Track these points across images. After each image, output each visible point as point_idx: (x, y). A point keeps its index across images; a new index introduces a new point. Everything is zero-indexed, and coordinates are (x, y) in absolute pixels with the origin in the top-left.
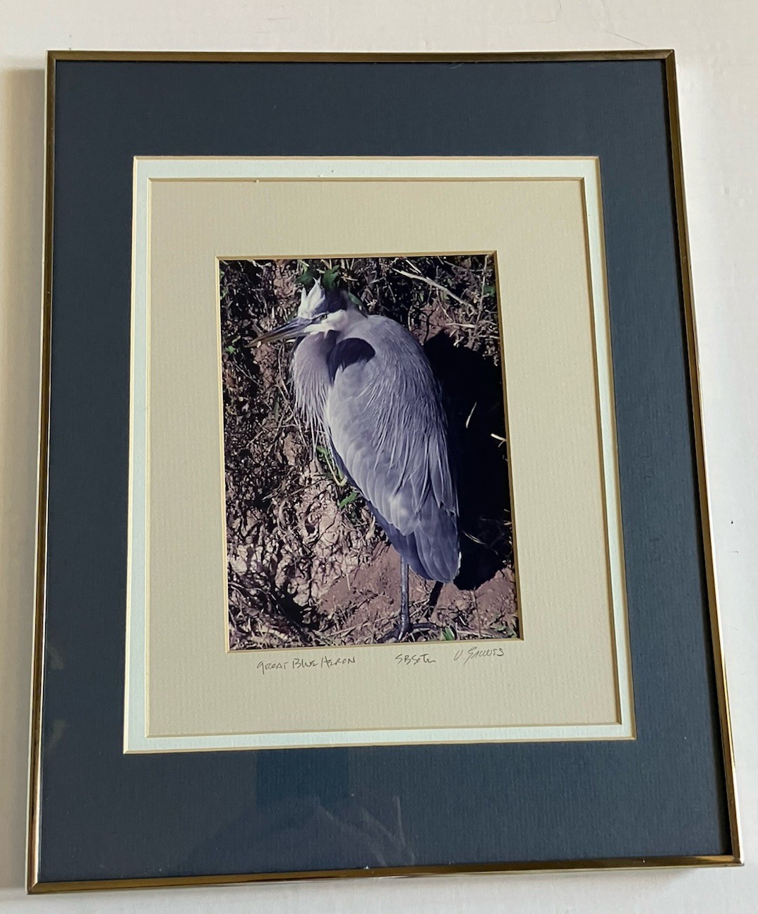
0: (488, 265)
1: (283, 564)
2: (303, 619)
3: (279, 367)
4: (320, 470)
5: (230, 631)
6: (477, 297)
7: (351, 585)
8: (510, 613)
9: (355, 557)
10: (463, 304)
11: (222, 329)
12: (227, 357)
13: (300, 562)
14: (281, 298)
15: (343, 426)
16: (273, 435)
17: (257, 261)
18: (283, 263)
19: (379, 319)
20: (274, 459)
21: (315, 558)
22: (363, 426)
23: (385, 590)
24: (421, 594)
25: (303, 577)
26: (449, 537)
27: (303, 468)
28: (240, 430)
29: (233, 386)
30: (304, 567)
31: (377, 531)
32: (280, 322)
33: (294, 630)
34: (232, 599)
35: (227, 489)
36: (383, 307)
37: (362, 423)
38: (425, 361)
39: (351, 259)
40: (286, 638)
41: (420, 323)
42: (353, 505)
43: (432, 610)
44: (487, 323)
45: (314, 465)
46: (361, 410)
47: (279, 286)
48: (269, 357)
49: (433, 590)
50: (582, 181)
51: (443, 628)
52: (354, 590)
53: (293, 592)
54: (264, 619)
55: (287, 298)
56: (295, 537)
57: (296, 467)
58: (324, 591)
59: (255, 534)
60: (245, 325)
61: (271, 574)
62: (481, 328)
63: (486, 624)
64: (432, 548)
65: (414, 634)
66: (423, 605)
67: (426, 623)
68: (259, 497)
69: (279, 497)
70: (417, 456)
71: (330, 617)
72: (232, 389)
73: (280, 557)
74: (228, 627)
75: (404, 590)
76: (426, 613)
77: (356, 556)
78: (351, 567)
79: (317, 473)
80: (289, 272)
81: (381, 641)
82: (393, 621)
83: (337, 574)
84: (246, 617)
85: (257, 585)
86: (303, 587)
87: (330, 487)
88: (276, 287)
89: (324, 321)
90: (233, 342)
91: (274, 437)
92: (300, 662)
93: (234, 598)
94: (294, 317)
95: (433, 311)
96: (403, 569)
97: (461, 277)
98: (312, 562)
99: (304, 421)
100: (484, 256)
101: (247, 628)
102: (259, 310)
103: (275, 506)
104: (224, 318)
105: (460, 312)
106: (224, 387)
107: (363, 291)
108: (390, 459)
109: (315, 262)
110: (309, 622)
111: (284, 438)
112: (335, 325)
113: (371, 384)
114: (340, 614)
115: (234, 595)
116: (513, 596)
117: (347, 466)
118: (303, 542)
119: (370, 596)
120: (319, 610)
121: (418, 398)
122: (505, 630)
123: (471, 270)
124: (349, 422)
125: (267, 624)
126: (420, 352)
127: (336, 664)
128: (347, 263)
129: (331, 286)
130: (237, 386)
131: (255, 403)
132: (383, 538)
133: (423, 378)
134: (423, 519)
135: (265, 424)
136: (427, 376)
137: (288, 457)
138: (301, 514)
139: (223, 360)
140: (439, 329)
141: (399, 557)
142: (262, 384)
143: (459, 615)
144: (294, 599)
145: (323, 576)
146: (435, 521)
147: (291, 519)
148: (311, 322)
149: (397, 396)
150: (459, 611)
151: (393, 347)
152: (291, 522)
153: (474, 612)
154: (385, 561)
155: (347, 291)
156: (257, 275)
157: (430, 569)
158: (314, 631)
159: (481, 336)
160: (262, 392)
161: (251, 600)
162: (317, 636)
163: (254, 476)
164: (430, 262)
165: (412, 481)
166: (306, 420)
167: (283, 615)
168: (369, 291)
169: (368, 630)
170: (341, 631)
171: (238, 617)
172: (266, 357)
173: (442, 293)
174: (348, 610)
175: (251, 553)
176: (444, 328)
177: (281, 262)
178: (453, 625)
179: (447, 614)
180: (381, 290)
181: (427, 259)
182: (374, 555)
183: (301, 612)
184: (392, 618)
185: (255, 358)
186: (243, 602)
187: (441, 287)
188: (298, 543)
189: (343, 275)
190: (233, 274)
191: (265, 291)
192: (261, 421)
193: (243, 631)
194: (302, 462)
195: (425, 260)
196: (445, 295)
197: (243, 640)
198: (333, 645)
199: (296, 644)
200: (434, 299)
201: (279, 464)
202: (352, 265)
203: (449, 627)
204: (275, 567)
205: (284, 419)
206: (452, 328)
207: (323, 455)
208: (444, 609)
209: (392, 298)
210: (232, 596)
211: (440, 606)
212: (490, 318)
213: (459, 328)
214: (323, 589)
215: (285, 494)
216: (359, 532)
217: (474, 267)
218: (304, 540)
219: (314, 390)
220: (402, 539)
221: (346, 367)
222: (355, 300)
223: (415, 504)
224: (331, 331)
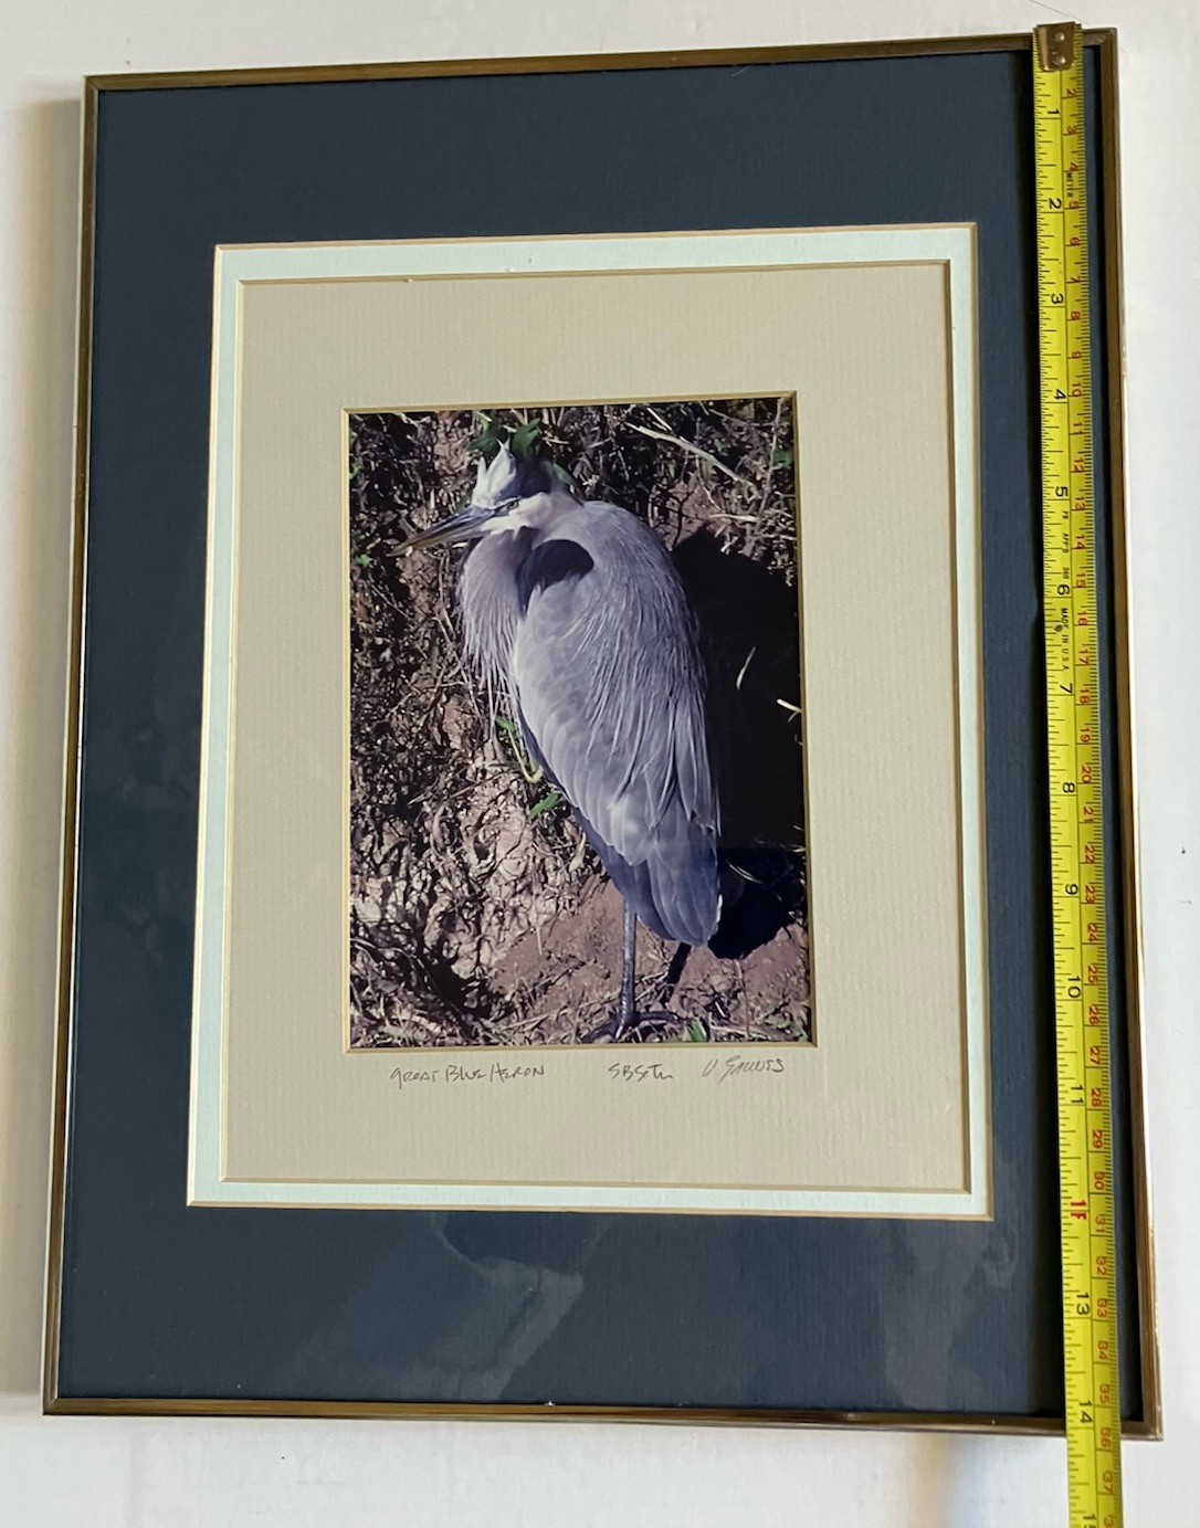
0: (782, 415)
1: (437, 909)
2: (465, 1000)
3: (440, 589)
4: (500, 756)
5: (352, 1016)
6: (762, 470)
7: (543, 946)
8: (797, 999)
9: (552, 900)
10: (738, 482)
11: (351, 528)
12: (360, 573)
13: (465, 907)
14: (446, 475)
15: (539, 683)
16: (427, 699)
17: (408, 414)
18: (450, 416)
19: (600, 508)
20: (428, 739)
21: (488, 900)
22: (570, 685)
23: (598, 956)
24: (655, 962)
25: (467, 931)
26: (703, 869)
27: (473, 753)
28: (377, 692)
29: (367, 619)
30: (470, 915)
31: (588, 857)
32: (444, 514)
33: (451, 1018)
34: (357, 966)
35: (353, 787)
36: (608, 488)
37: (571, 679)
38: (673, 577)
39: (559, 409)
40: (438, 1030)
41: (668, 514)
42: (551, 814)
43: (672, 990)
44: (777, 514)
45: (491, 748)
46: (568, 658)
47: (443, 454)
48: (424, 571)
49: (676, 957)
50: (947, 266)
51: (688, 1020)
52: (547, 954)
53: (451, 956)
54: (405, 999)
55: (455, 475)
56: (458, 866)
57: (463, 751)
58: (501, 955)
59: (395, 860)
60: (388, 519)
61: (418, 926)
62: (766, 522)
63: (758, 1016)
64: (675, 887)
65: (640, 1030)
66: (657, 981)
67: (661, 1013)
68: (402, 799)
69: (434, 800)
70: (656, 736)
71: (508, 998)
72: (364, 625)
73: (433, 897)
74: (348, 1010)
75: (627, 956)
76: (661, 994)
77: (553, 897)
78: (545, 916)
79: (496, 762)
80: (460, 432)
81: (588, 1040)
82: (608, 1007)
83: (521, 928)
84: (377, 994)
85: (395, 944)
86: (468, 948)
87: (515, 783)
88: (438, 457)
89: (512, 512)
90: (368, 548)
91: (429, 703)
92: (458, 1071)
93: (359, 965)
95: (689, 494)
96: (627, 921)
97: (737, 436)
98: (483, 907)
99: (477, 677)
100: (776, 399)
101: (378, 1012)
102: (410, 495)
103: (427, 815)
104: (354, 509)
105: (734, 495)
106: (353, 621)
107: (578, 461)
108: (612, 739)
109: (501, 413)
110: (474, 1006)
111: (445, 703)
112: (530, 517)
113: (585, 615)
114: (524, 993)
115: (359, 958)
116: (803, 971)
117: (544, 751)
118: (470, 874)
119: (572, 964)
120: (491, 987)
121: (661, 638)
122: (788, 1027)
123: (753, 424)
124: (548, 678)
125: (409, 1006)
126: (667, 563)
127: (514, 1075)
128: (553, 415)
129: (525, 454)
130: (373, 620)
131: (401, 648)
132: (597, 870)
133: (670, 606)
134: (662, 838)
135: (416, 682)
136: (676, 604)
137: (450, 736)
138: (469, 829)
139: (351, 578)
140: (698, 524)
142: (413, 617)
143: (716, 1000)
144: (453, 967)
145: (500, 929)
146: (681, 843)
147: (451, 837)
148: (493, 513)
149: (627, 636)
150: (715, 993)
151: (624, 554)
152: (452, 840)
153: (740, 995)
154: (599, 906)
155: (552, 462)
156: (409, 437)
157: (670, 922)
158: (482, 1020)
159: (767, 535)
160: (412, 629)
161: (385, 967)
162: (487, 1029)
163: (396, 765)
164: (688, 412)
165: (646, 776)
166: (480, 675)
167: (434, 993)
168: (586, 461)
169: (567, 1020)
170: (525, 1022)
171: (364, 994)
172: (420, 572)
173: (704, 463)
174: (537, 987)
175: (387, 890)
176: (707, 523)
177: (446, 415)
178: (704, 1017)
179: (696, 998)
180: (605, 459)
181: (682, 406)
182: (581, 897)
183: (463, 989)
184: (606, 1002)
185: (403, 574)
186: (373, 971)
187: (703, 454)
188: (462, 876)
189: (545, 435)
190: (370, 436)
191: (421, 464)
192: (409, 677)
193: (372, 1017)
194: (473, 744)
195: (678, 408)
196: (710, 467)
197: (371, 1032)
198: (511, 1044)
199: (453, 1040)
200: (691, 474)
201: (436, 746)
202: (560, 419)
203: (698, 1019)
204: (425, 915)
205: (446, 674)
206: (718, 522)
207: (505, 731)
208: (691, 989)
209: (623, 472)
210: (355, 959)
211: (684, 984)
212: (782, 505)
213: (730, 522)
214: (498, 952)
215: (443, 795)
216: (560, 858)
217: (759, 418)
218: (471, 871)
219: (494, 625)
220: (627, 871)
221: (546, 586)
222: (564, 476)
223: (649, 815)
224: (523, 528)
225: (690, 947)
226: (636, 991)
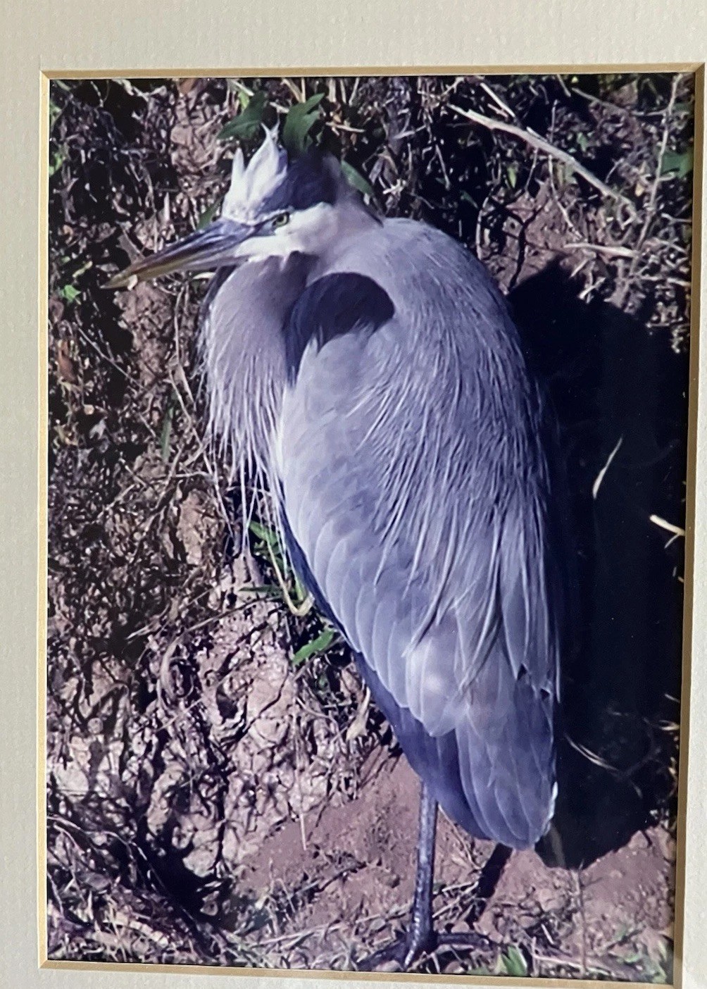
0: (678, 100)
1: (164, 782)
2: (202, 904)
3: (176, 339)
4: (254, 577)
5: (50, 918)
6: (646, 181)
7: (309, 838)
8: (655, 927)
9: (321, 778)
10: (609, 197)
11: (50, 246)
12: (63, 312)
13: (202, 780)
15: (311, 477)
16: (156, 494)
17: (133, 82)
18: (193, 87)
19: (408, 229)
20: (156, 549)
21: (235, 773)
22: (355, 482)
23: (383, 855)
24: (461, 869)
25: (206, 813)
27: (218, 572)
28: (85, 481)
29: (73, 378)
30: (210, 793)
31: (373, 722)
32: (182, 229)
33: (182, 926)
34: (56, 852)
35: (51, 612)
36: (418, 200)
37: (355, 475)
39: (353, 79)
40: (164, 941)
41: (505, 240)
42: (323, 660)
43: (483, 906)
44: (663, 247)
45: (243, 566)
46: (354, 443)
47: (183, 143)
48: (154, 312)
49: (490, 862)
51: (504, 946)
52: (314, 850)
53: (184, 845)
54: (121, 898)
55: (199, 173)
56: (194, 725)
57: (204, 568)
58: (250, 848)
59: (109, 714)
60: (103, 235)
61: (138, 804)
62: (647, 257)
63: (599, 945)
65: (438, 956)
66: (463, 893)
67: (467, 935)
68: (119, 631)
69: (163, 634)
70: (474, 555)
72: (69, 387)
73: (159, 765)
74: (44, 910)
75: (423, 858)
76: (468, 911)
77: (323, 774)
78: (312, 799)
79: (249, 585)
80: (208, 110)
81: (366, 966)
82: (395, 924)
83: (279, 813)
84: (84, 891)
85: (108, 826)
86: (206, 836)
87: (275, 615)
88: (176, 147)
89: (280, 231)
90: (75, 275)
91: (159, 499)
93: (59, 851)
94: (215, 219)
95: (536, 212)
96: (425, 812)
97: (610, 130)
98: (227, 782)
99: (225, 466)
100: (671, 76)
101: (85, 913)
102: (135, 201)
103: (153, 654)
104: (56, 219)
105: (601, 216)
106: (52, 381)
107: (376, 159)
108: (411, 561)
109: (268, 84)
110: (214, 913)
111: (181, 501)
112: (305, 239)
113: (379, 384)
114: (282, 900)
115: (59, 843)
116: (665, 890)
117: (316, 573)
118: (211, 738)
119: (348, 866)
120: (237, 889)
121: (487, 421)
122: (640, 962)
123: (635, 112)
124: (325, 470)
125: (126, 907)
126: (500, 312)
128: (343, 89)
129: (301, 145)
130: (80, 380)
131: (120, 421)
132: (386, 739)
133: (502, 376)
134: (476, 700)
135: (140, 469)
136: (511, 374)
137: (187, 546)
138: (209, 675)
139: (51, 318)
140: (547, 256)
141: (418, 784)
142: (137, 377)
143: (542, 921)
144: (185, 860)
145: (250, 814)
146: (504, 709)
147: (186, 685)
148: (252, 230)
149: (438, 416)
150: (542, 912)
151: (437, 297)
152: (187, 690)
153: (576, 916)
154: (386, 789)
155: (339, 159)
156: (134, 115)
157: (484, 816)
158: (224, 932)
159: (647, 277)
160: (136, 394)
161: (95, 856)
162: (230, 945)
163: (111, 584)
164: (540, 91)
165: (457, 612)
166: (230, 464)
167: (160, 892)
168: (389, 158)
169: (340, 939)
170: (282, 938)
171: (66, 889)
172: (147, 313)
173: (560, 167)
174: (298, 893)
175: (97, 754)
176: (560, 256)
177: (188, 85)
178: (525, 943)
179: (515, 917)
180: (416, 156)
181: (533, 82)
182: (363, 776)
183: (199, 890)
184: (393, 918)
185: (123, 316)
186: (78, 859)
187: (560, 154)
188: (199, 738)
189: (331, 119)
190: (79, 113)
191: (151, 156)
192: (130, 461)
193: (76, 920)
194: (217, 559)
195: (526, 85)
196: (569, 174)
197: (76, 938)
198: (262, 965)
199: (186, 956)
200: (541, 183)
201: (166, 560)
202: (353, 95)
203: (516, 945)
204: (148, 789)
205: (182, 460)
206: (579, 256)
207: (262, 543)
208: (509, 906)
209: (442, 176)
210: (54, 844)
211: (500, 899)
212: (671, 235)
213: (595, 256)
214: (247, 844)
215: (175, 628)
216: (334, 721)
217: (644, 104)
218: (211, 732)
220: (426, 743)
221: (325, 342)
222: (356, 181)
223: (460, 666)
224: (295, 254)
225: (511, 850)
226: (434, 904)
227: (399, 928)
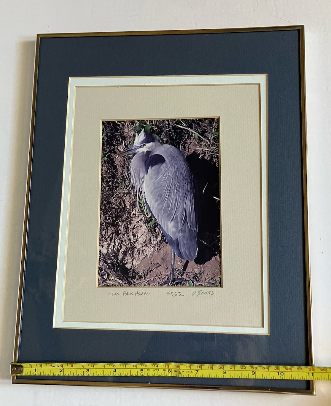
0: (216, 123)
1: (122, 250)
2: (129, 274)
3: (125, 167)
4: (140, 210)
5: (99, 278)
6: (211, 137)
7: (150, 260)
8: (218, 275)
9: (152, 248)
10: (204, 140)
11: (102, 150)
12: (104, 162)
13: (129, 250)
14: (127, 137)
15: (150, 191)
16: (121, 195)
17: (118, 121)
19: (168, 146)
20: (121, 206)
21: (136, 248)
22: (159, 192)
23: (164, 263)
24: (180, 265)
25: (130, 256)
26: (193, 241)
27: (133, 209)
28: (108, 193)
30: (131, 252)
31: (162, 237)
32: (126, 147)
33: (125, 279)
35: (101, 218)
36: (170, 141)
37: (158, 191)
38: (187, 165)
39: (157, 120)
40: (121, 282)
41: (185, 148)
42: (153, 226)
43: (184, 273)
44: (214, 148)
45: (137, 208)
46: (158, 185)
47: (127, 132)
49: (185, 264)
50: (259, 85)
51: (189, 281)
52: (151, 263)
53: (125, 263)
54: (113, 274)
55: (130, 137)
56: (128, 239)
57: (130, 209)
58: (139, 262)
59: (111, 237)
60: (112, 148)
61: (117, 255)
62: (211, 150)
63: (207, 280)
64: (185, 246)
65: (175, 283)
66: (180, 270)
67: (181, 279)
68: (114, 221)
69: (122, 222)
70: (181, 205)
71: (140, 274)
72: (105, 176)
73: (121, 247)
74: (98, 276)
75: (172, 263)
76: (181, 274)
78: (151, 253)
79: (139, 212)
80: (131, 126)
81: (161, 285)
82: (167, 277)
83: (144, 255)
84: (106, 272)
85: (111, 259)
86: (130, 260)
87: (143, 218)
89: (144, 147)
90: (106, 156)
91: (121, 196)
92: (127, 293)
93: (101, 264)
94: (132, 145)
95: (191, 143)
96: (172, 254)
97: (204, 128)
98: (134, 250)
100: (214, 118)
101: (106, 277)
102: (118, 142)
103: (120, 225)
104: (103, 145)
105: (203, 143)
106: (102, 174)
107: (162, 134)
108: (169, 206)
109: (142, 121)
110: (131, 276)
111: (126, 196)
112: (149, 148)
113: (163, 174)
114: (145, 273)
116: (219, 268)
117: (151, 209)
118: (131, 241)
119: (158, 265)
120: (136, 271)
121: (183, 180)
122: (215, 283)
123: (208, 125)
124: (153, 190)
125: (114, 276)
126: (185, 161)
127: (141, 294)
128: (156, 122)
130: (107, 174)
131: (114, 182)
132: (165, 241)
133: (185, 172)
134: (182, 233)
135: (118, 191)
136: (187, 171)
137: (127, 205)
138: (131, 229)
139: (102, 163)
140: (193, 150)
142: (118, 174)
143: (196, 275)
144: (126, 265)
145: (139, 256)
146: (187, 234)
147: (126, 231)
148: (139, 147)
149: (174, 179)
150: (196, 273)
151: (173, 158)
153: (202, 274)
154: (165, 250)
155: (155, 134)
156: (118, 127)
157: (184, 255)
158: (133, 280)
159: (211, 154)
160: (117, 177)
161: (108, 265)
162: (134, 282)
163: (112, 212)
164: (191, 121)
165: (178, 216)
166: (135, 189)
167: (121, 272)
168: (164, 134)
169: (156, 280)
170: (145, 280)
171: (102, 272)
172: (120, 162)
173: (195, 135)
174: (148, 271)
175: (109, 245)
176: (195, 150)
177: (128, 121)
178: (192, 280)
179: (190, 275)
180: (169, 133)
181: (190, 120)
182: (160, 248)
183: (128, 271)
184: (167, 275)
185: (115, 163)
186: (105, 266)
187: (195, 132)
188: (129, 241)
189: (154, 127)
190: (108, 127)
191: (121, 134)
192: (116, 189)
193: (104, 278)
194: (132, 207)
196: (197, 136)
197: (104, 282)
198: (141, 286)
199: (126, 285)
200: (192, 138)
201: (123, 207)
202: (158, 123)
204: (119, 252)
205: (126, 189)
206: (199, 150)
207: (141, 204)
208: (189, 272)
209: (174, 137)
210: (100, 263)
211: (187, 271)
212: (215, 146)
213: (202, 150)
214: (138, 262)
215: (124, 220)
216: (155, 237)
217: (210, 123)
218: (131, 240)
219: (139, 176)
220: (173, 241)
221: (153, 166)
222: (158, 138)
223: (179, 226)
224: (147, 151)
225: (189, 261)
227: (168, 278)
